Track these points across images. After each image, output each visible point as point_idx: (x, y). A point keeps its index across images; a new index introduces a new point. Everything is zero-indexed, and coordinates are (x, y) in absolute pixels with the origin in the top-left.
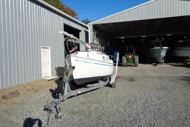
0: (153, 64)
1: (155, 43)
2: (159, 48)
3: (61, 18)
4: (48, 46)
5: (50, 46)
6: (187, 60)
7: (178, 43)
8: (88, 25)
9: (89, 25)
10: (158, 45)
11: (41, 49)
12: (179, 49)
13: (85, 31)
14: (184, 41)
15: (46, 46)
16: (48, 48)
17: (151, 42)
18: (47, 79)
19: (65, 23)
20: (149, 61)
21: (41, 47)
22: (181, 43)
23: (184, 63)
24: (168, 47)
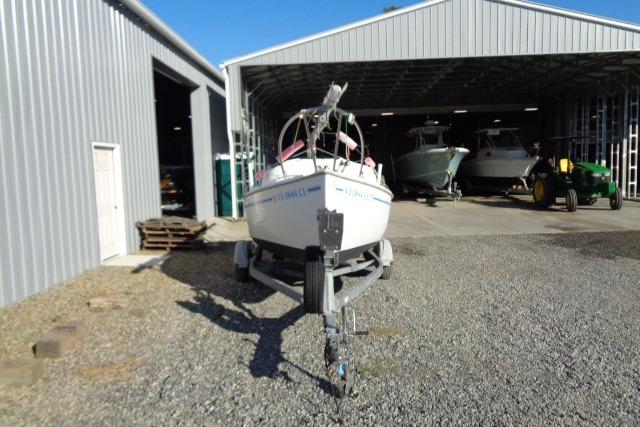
0: (419, 200)
1: (424, 135)
2: (443, 150)
3: (145, 36)
4: (113, 142)
5: (118, 143)
6: (514, 187)
7: (484, 136)
8: (222, 66)
9: (227, 68)
10: (432, 140)
11: (94, 151)
12: (489, 154)
13: (209, 89)
14: (501, 132)
15: (107, 141)
16: (112, 149)
17: (411, 131)
18: (129, 267)
19: (155, 56)
20: (406, 191)
21: (94, 144)
22: (494, 137)
23: (506, 197)
24: (464, 147)
